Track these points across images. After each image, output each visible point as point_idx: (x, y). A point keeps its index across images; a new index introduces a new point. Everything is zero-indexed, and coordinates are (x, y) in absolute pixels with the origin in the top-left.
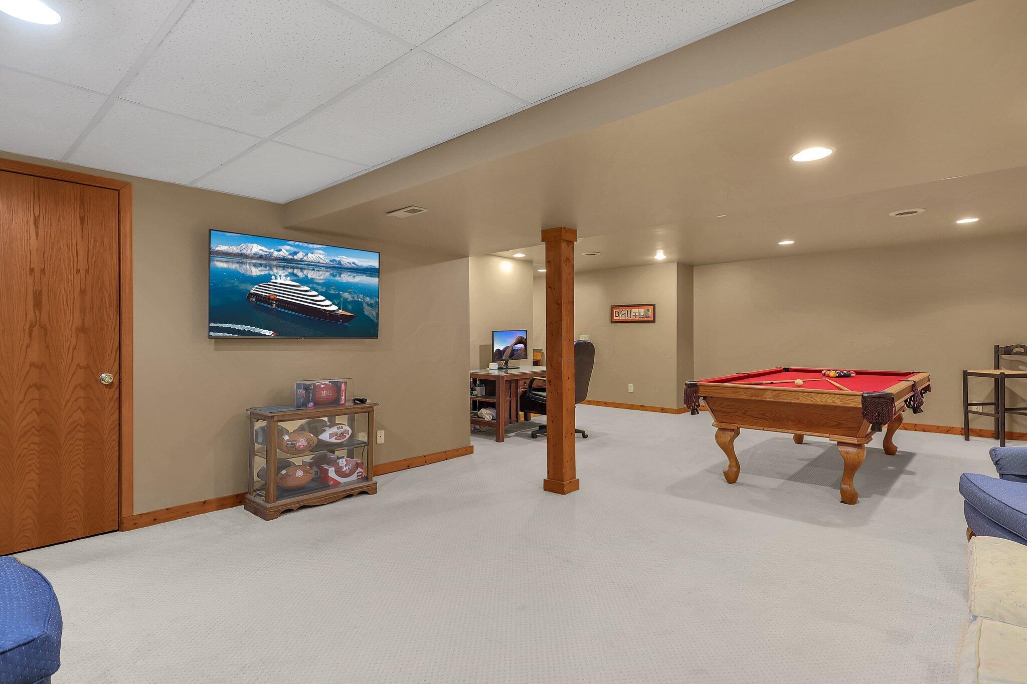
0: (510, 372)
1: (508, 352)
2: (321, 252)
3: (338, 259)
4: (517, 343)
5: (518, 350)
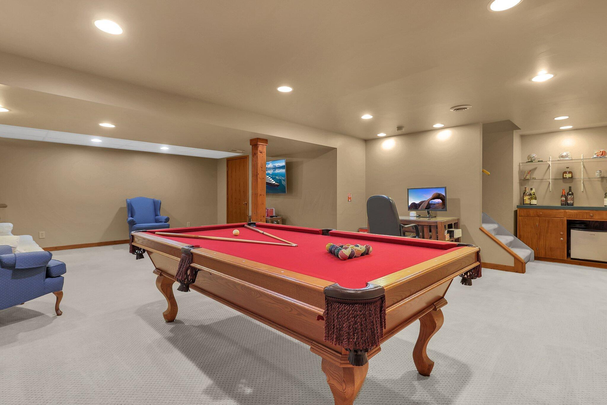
0: (433, 220)
1: (425, 205)
2: (271, 164)
3: (275, 165)
4: (434, 199)
5: (435, 204)
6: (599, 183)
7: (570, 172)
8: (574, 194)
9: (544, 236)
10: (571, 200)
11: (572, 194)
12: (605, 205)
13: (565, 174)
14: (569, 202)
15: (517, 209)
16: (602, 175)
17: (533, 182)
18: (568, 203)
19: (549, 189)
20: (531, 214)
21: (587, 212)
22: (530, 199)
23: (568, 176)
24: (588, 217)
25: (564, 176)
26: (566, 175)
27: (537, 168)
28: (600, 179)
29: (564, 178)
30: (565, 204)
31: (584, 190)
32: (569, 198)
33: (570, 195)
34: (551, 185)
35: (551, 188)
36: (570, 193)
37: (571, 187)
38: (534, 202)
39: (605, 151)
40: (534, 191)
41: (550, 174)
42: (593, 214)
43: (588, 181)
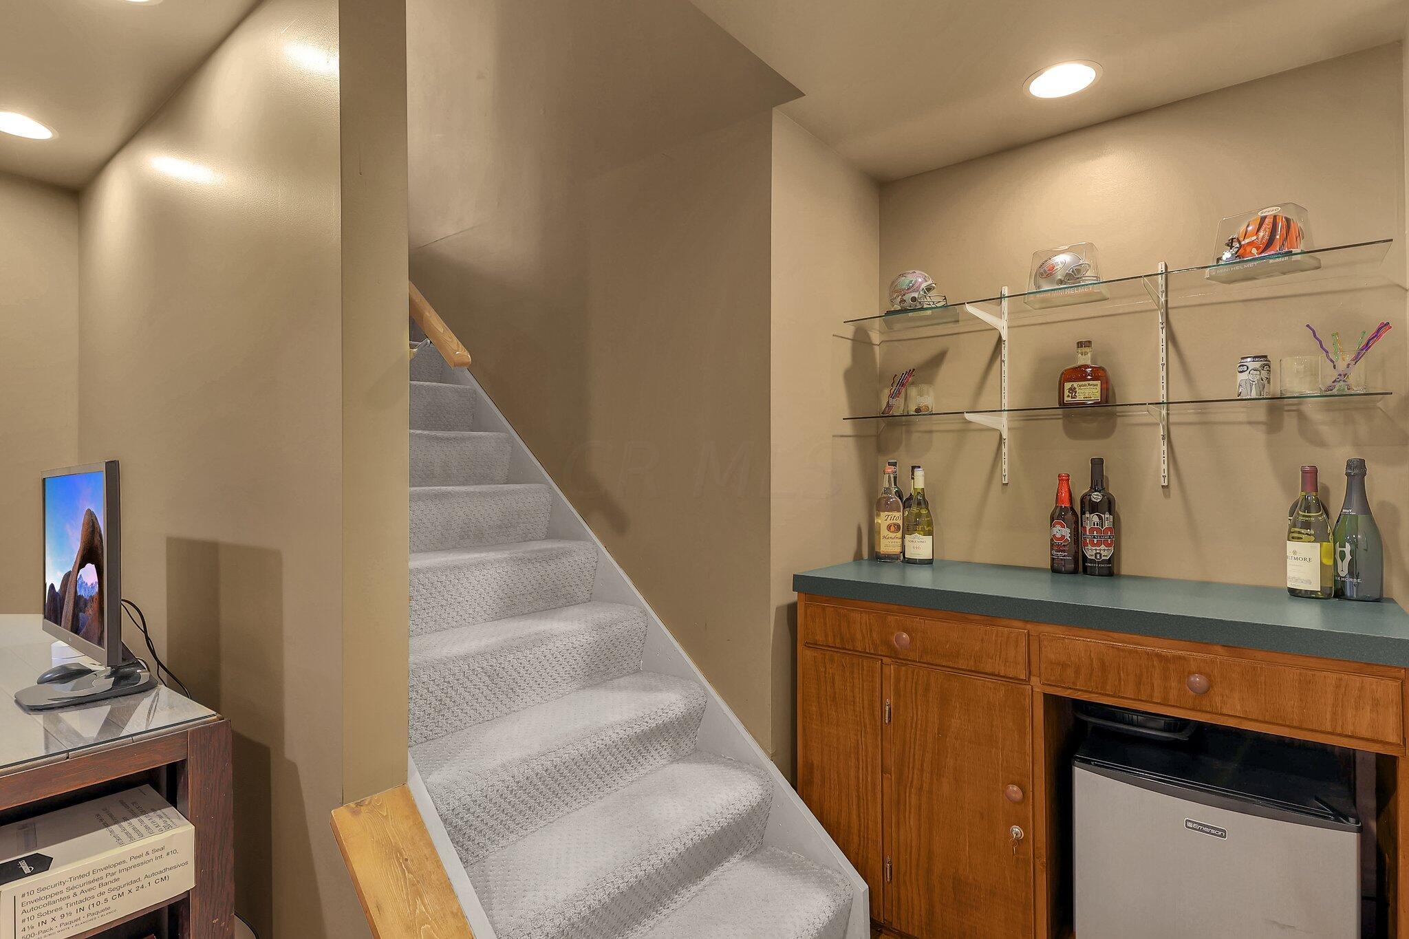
6: (1259, 436)
7: (1098, 374)
8: (1120, 507)
9: (921, 789)
10: (1098, 544)
11: (1109, 505)
12: (1290, 585)
13: (1068, 385)
14: (1090, 552)
15: (794, 597)
16: (1275, 388)
17: (931, 432)
18: (1085, 557)
19: (998, 470)
20: (859, 636)
21: (1165, 652)
22: (908, 528)
23: (1089, 392)
24: (1173, 694)
25: (1066, 393)
26: (1072, 390)
27: (948, 356)
28: (1260, 413)
29: (1063, 405)
30: (1071, 566)
31: (1173, 477)
32: (1092, 530)
33: (1094, 508)
34: (1005, 450)
35: (1005, 467)
36: (1097, 497)
37: (1102, 460)
38: (920, 546)
39: (1288, 220)
40: (919, 481)
41: (1005, 385)
42: (1208, 676)
43: (1195, 424)
